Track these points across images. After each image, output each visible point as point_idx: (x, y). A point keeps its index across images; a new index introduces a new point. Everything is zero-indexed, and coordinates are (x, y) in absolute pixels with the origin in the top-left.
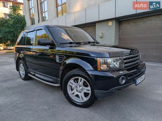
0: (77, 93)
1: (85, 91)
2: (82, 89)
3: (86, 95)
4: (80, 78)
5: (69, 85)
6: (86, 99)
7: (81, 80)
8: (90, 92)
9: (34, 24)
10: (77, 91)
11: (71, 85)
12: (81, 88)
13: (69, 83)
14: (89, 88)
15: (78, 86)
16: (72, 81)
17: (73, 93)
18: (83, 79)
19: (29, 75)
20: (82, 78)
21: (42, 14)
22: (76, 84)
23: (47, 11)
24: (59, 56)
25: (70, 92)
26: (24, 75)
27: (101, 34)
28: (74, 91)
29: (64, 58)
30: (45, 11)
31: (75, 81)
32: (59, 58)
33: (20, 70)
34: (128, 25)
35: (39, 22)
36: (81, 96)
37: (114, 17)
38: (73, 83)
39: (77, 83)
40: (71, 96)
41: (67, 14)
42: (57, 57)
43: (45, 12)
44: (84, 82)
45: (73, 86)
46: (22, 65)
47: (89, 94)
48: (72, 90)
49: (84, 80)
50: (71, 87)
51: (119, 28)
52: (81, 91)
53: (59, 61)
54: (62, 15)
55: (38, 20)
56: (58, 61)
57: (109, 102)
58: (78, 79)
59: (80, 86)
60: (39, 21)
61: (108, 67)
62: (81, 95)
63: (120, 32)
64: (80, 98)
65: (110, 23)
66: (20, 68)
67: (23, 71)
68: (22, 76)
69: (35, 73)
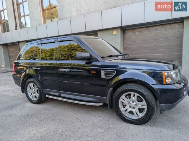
0: (130, 109)
1: (140, 106)
2: (136, 105)
3: (141, 110)
4: (132, 94)
6: (141, 115)
7: (134, 95)
8: (146, 107)
9: (8, 31)
10: (130, 107)
11: (123, 101)
12: (135, 103)
13: (121, 100)
14: (144, 103)
15: (131, 102)
16: (123, 97)
17: (126, 110)
18: (136, 95)
19: (47, 96)
20: (135, 93)
21: (20, 18)
22: (128, 100)
24: (105, 71)
25: (122, 109)
26: (38, 97)
28: (127, 107)
29: (115, 74)
30: (25, 15)
31: (127, 97)
32: (105, 74)
33: (28, 92)
34: (134, 35)
35: (16, 29)
36: (136, 112)
37: (120, 25)
38: (125, 99)
39: (130, 99)
40: (124, 113)
41: (59, 20)
42: (103, 73)
43: (24, 16)
44: (138, 97)
45: (125, 102)
46: (31, 85)
47: (144, 109)
48: (124, 106)
49: (138, 94)
50: (123, 103)
51: (124, 37)
52: (135, 106)
53: (104, 77)
54: (51, 22)
55: (15, 26)
58: (130, 95)
59: (133, 102)
60: (16, 27)
63: (125, 42)
64: (134, 115)
65: (115, 32)
67: (35, 93)
68: (32, 99)
69: (60, 93)
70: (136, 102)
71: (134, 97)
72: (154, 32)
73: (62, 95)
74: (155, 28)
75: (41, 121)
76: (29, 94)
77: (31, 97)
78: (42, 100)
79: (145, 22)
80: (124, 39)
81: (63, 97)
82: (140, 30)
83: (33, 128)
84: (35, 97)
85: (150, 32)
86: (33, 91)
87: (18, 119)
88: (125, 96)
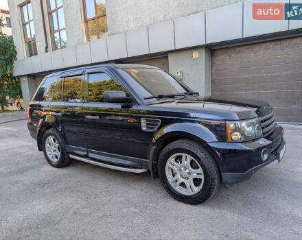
0: (181, 180)
1: (195, 176)
2: (189, 173)
3: (197, 182)
4: (184, 155)
5: (169, 167)
6: (197, 189)
7: (186, 157)
8: (202, 177)
9: (36, 54)
10: (182, 177)
11: (172, 166)
12: (187, 171)
13: (168, 164)
14: (200, 170)
15: (182, 169)
16: (172, 160)
17: (176, 181)
19: (71, 156)
21: (52, 33)
22: (179, 165)
23: (64, 29)
24: (147, 120)
25: (170, 179)
26: (59, 157)
27: (179, 74)
28: (178, 176)
29: (159, 124)
30: (61, 28)
31: (178, 160)
32: (147, 124)
33: (47, 149)
34: (228, 57)
35: (47, 51)
36: (189, 184)
37: (203, 43)
38: (175, 163)
39: (181, 163)
40: (172, 185)
41: (109, 35)
42: (143, 122)
43: (59, 31)
44: (192, 162)
45: (175, 169)
46: (51, 139)
47: (201, 180)
48: (174, 175)
49: (191, 157)
50: (172, 170)
51: (211, 62)
52: (187, 176)
53: (146, 128)
54: (98, 38)
55: (45, 46)
56: (144, 128)
57: (234, 192)
58: (181, 157)
59: (186, 168)
60: (47, 48)
61: (242, 135)
62: (189, 182)
63: (213, 70)
64: (187, 189)
65: (196, 54)
66: (47, 145)
67: (55, 150)
68: (52, 160)
69: (88, 152)
70: (189, 169)
71: (186, 160)
72: (262, 52)
73: (90, 155)
74: (264, 45)
75: (54, 192)
76: (48, 153)
77: (50, 157)
78: (65, 162)
79: (244, 37)
80: (212, 66)
81: (92, 159)
82: (238, 49)
83: (41, 202)
84: (56, 157)
85: (255, 53)
86: (54, 148)
87: (25, 187)
88: (174, 159)
